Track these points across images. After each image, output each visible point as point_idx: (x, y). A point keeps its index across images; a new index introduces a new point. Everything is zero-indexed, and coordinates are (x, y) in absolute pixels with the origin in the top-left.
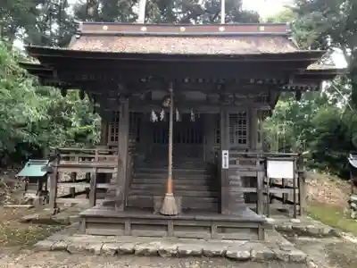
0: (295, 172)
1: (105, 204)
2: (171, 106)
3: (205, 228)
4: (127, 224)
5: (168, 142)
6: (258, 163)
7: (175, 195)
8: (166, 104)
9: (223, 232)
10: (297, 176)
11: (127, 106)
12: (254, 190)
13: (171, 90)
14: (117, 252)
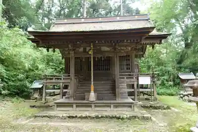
0: (151, 81)
1: (66, 98)
2: (92, 54)
3: (108, 106)
4: (74, 106)
5: (91, 70)
6: (134, 78)
7: (94, 93)
8: (90, 53)
9: (116, 108)
10: (152, 83)
11: (73, 55)
12: (133, 90)
13: (92, 46)
14: (69, 117)
